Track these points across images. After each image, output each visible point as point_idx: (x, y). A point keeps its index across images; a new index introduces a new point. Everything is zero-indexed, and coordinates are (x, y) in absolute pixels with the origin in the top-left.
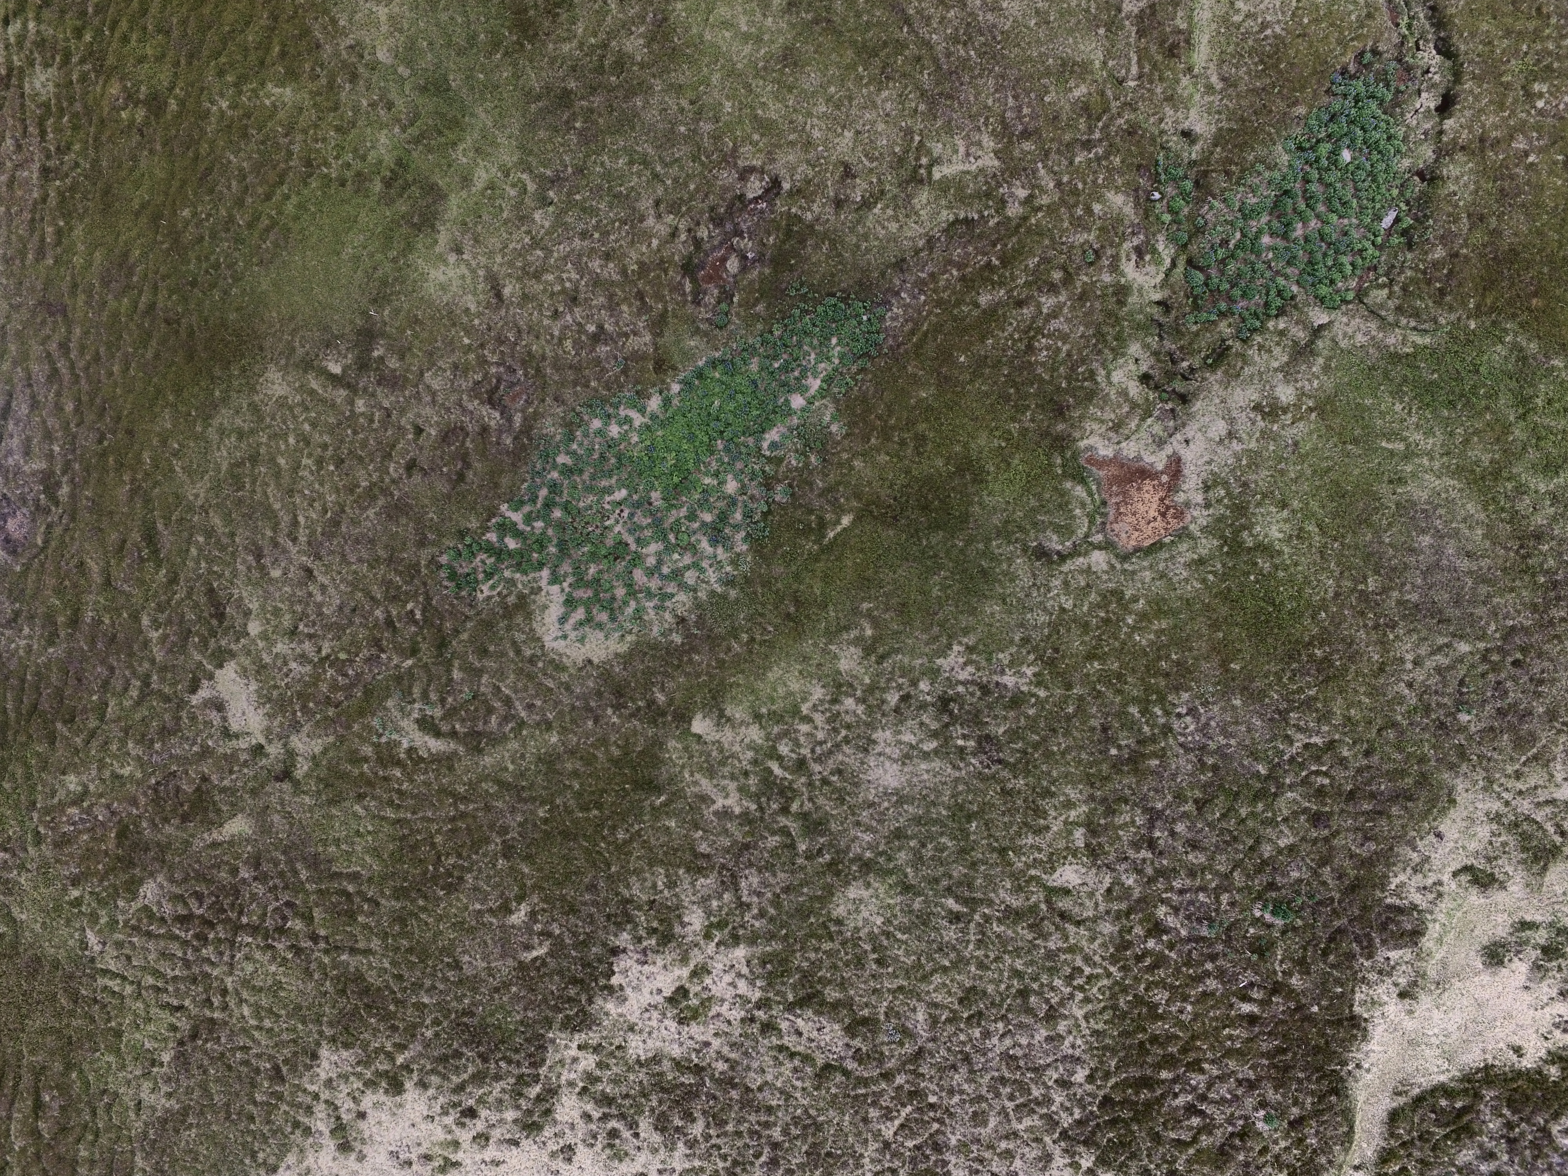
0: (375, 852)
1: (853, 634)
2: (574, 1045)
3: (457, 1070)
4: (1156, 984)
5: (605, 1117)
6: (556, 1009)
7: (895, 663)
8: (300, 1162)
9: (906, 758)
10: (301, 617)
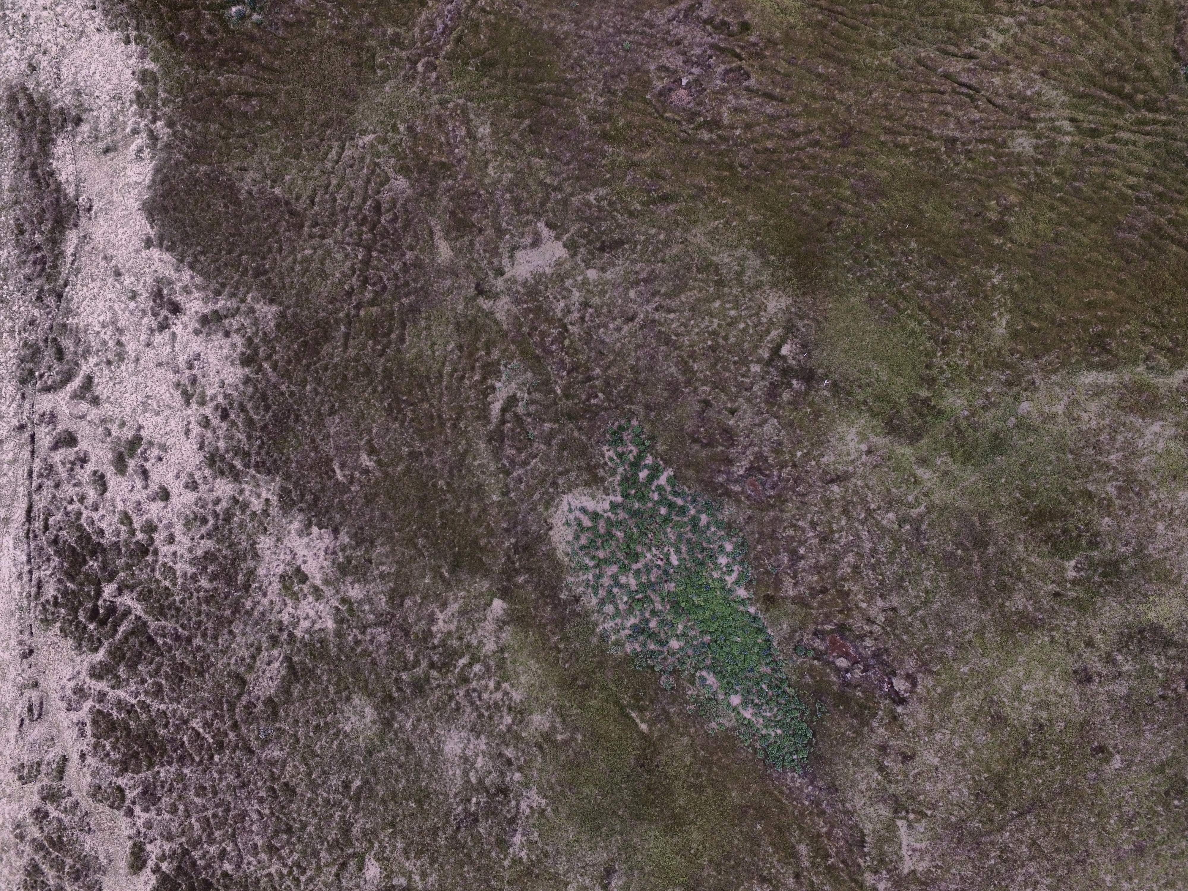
0: (419, 356)
1: (559, 726)
2: (269, 496)
3: (256, 407)
5: (216, 515)
6: (296, 484)
7: (536, 756)
8: (196, 287)
9: (465, 759)
10: (598, 310)
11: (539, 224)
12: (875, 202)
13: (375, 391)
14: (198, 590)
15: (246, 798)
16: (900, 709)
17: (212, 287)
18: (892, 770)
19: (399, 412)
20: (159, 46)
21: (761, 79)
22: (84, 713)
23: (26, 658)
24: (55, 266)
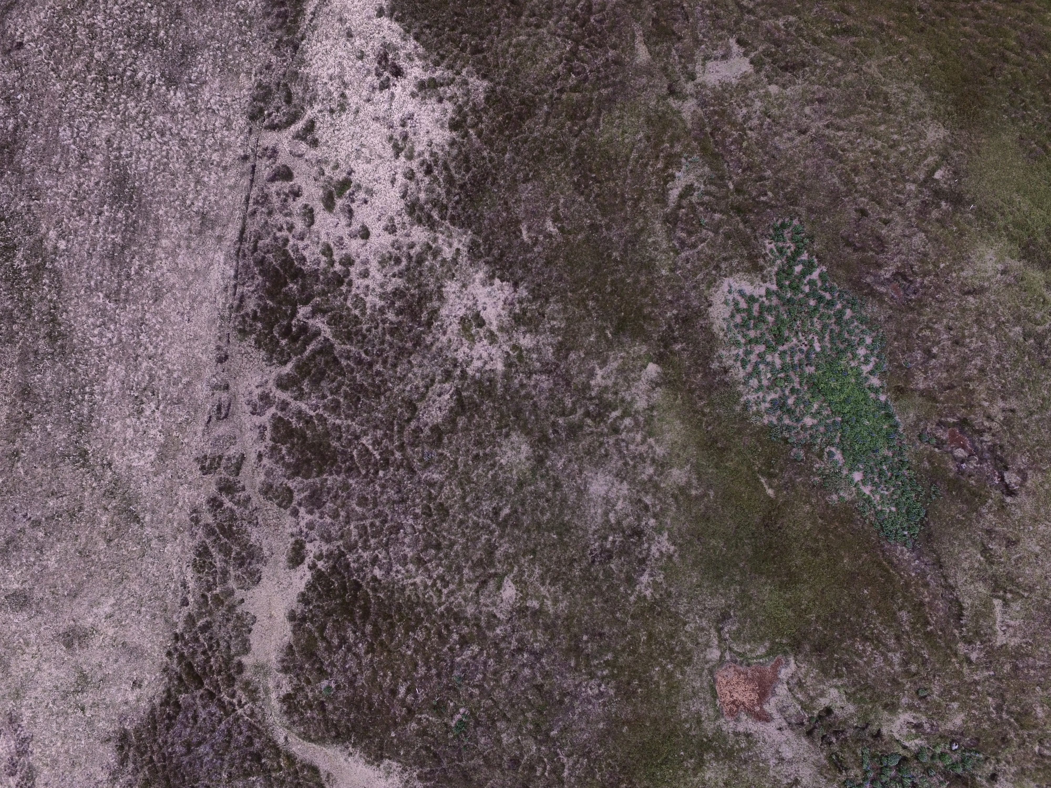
0: (610, 141)
1: (695, 482)
2: (460, 247)
3: (458, 168)
4: (429, 634)
5: (409, 257)
6: (486, 239)
7: (671, 506)
8: (418, 56)
9: (607, 500)
10: (775, 121)
11: (731, 40)
12: (1038, 54)
13: (567, 166)
14: (384, 321)
15: (404, 513)
16: (1008, 500)
17: (432, 57)
18: (995, 552)
19: (586, 187)
22: (266, 418)
23: (221, 362)
24: (295, 21)
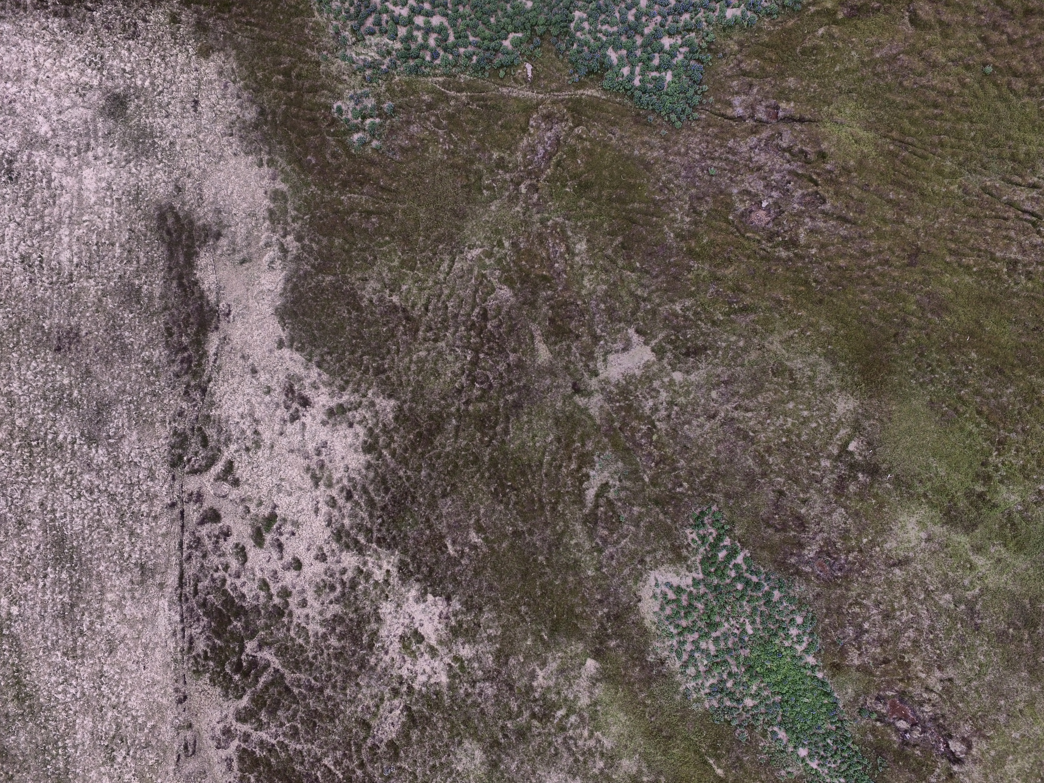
0: (522, 447)
1: (645, 770)
2: (389, 567)
3: (377, 490)
5: (343, 583)
6: (414, 557)
8: (323, 383)
10: (683, 409)
11: (629, 331)
12: (939, 316)
13: (482, 476)
14: (328, 647)
16: (956, 768)
17: (336, 382)
19: (503, 496)
20: (288, 168)
21: (836, 204)
22: (231, 751)
23: (181, 703)
24: (199, 365)
